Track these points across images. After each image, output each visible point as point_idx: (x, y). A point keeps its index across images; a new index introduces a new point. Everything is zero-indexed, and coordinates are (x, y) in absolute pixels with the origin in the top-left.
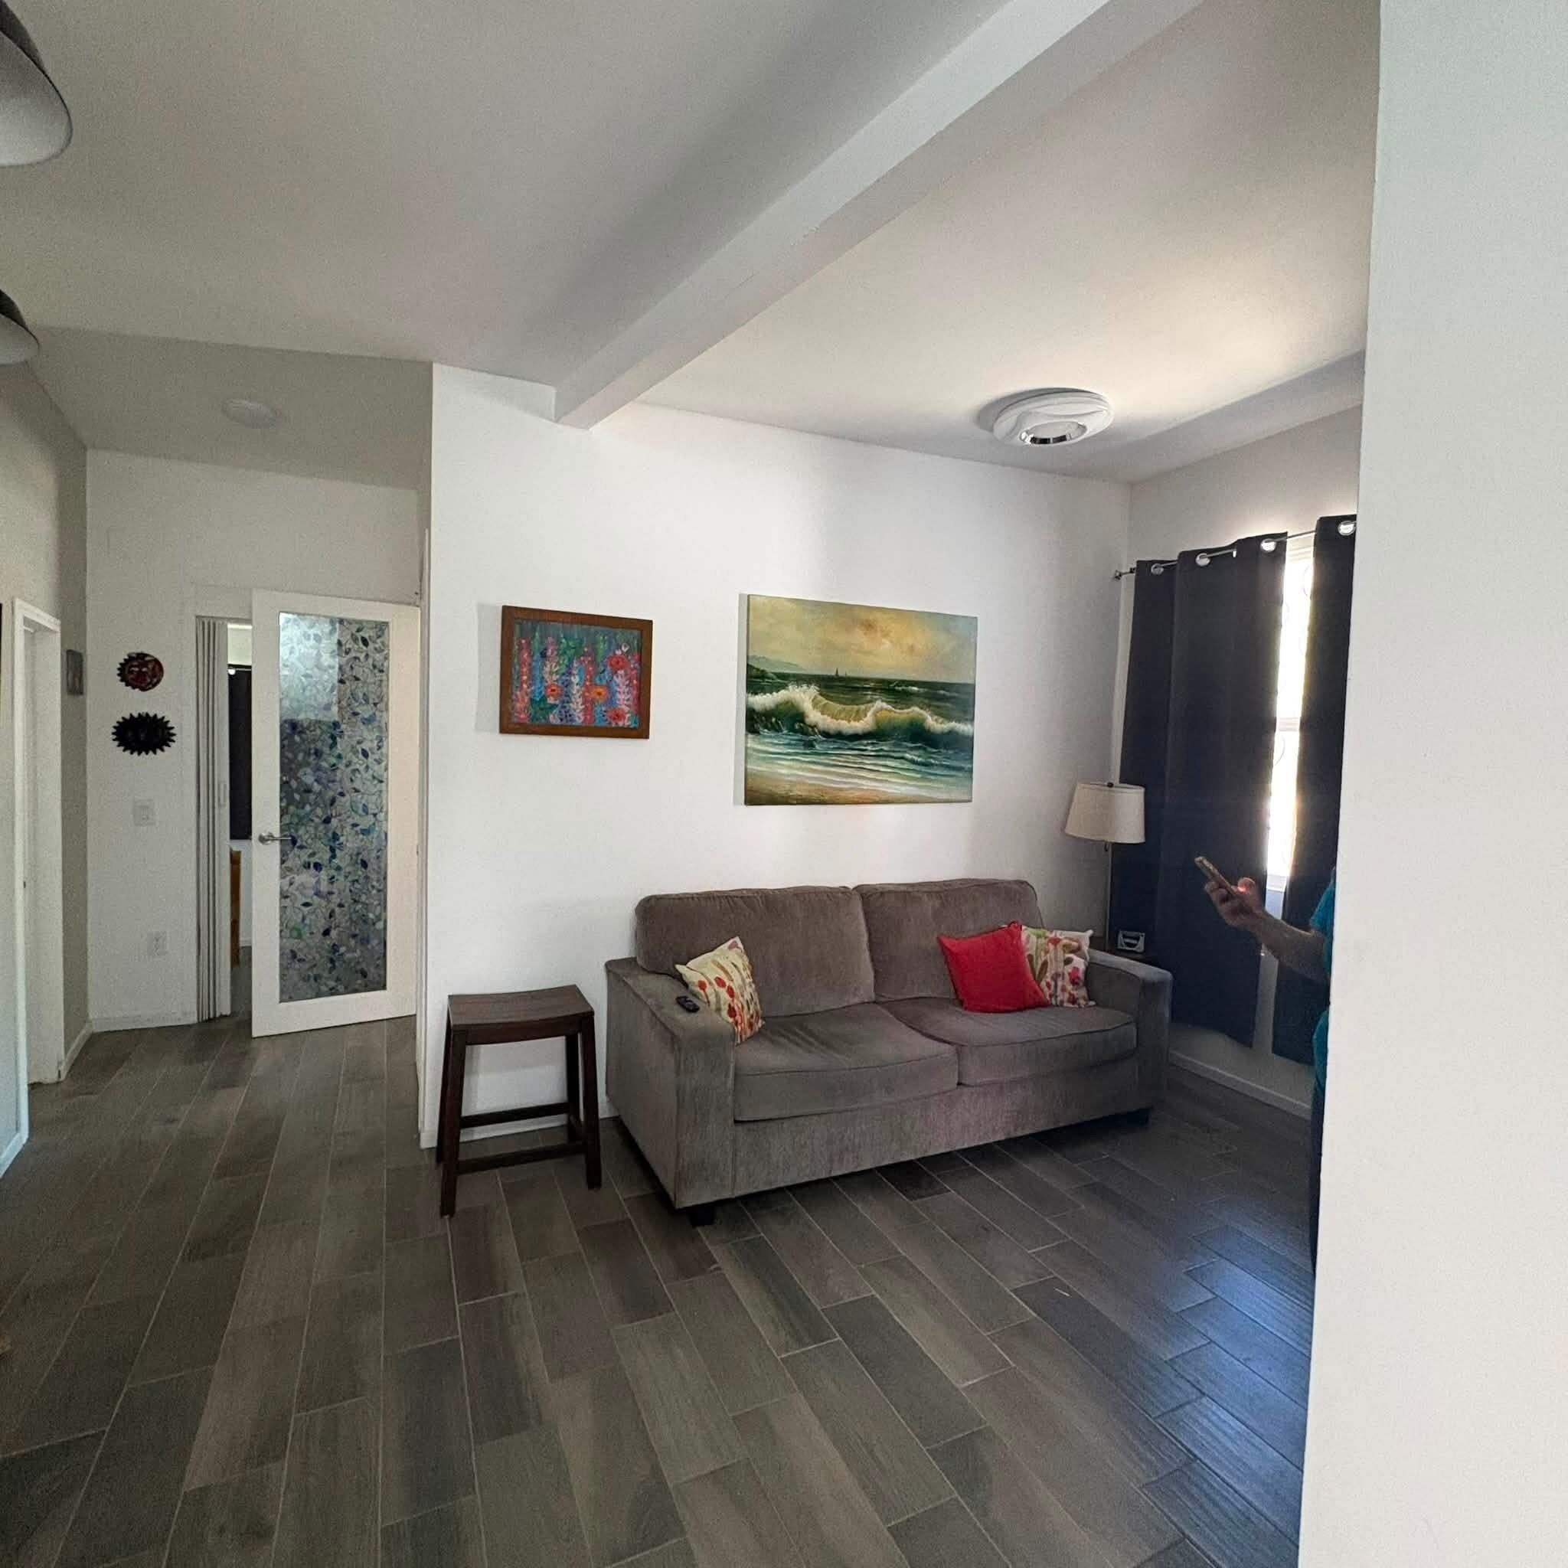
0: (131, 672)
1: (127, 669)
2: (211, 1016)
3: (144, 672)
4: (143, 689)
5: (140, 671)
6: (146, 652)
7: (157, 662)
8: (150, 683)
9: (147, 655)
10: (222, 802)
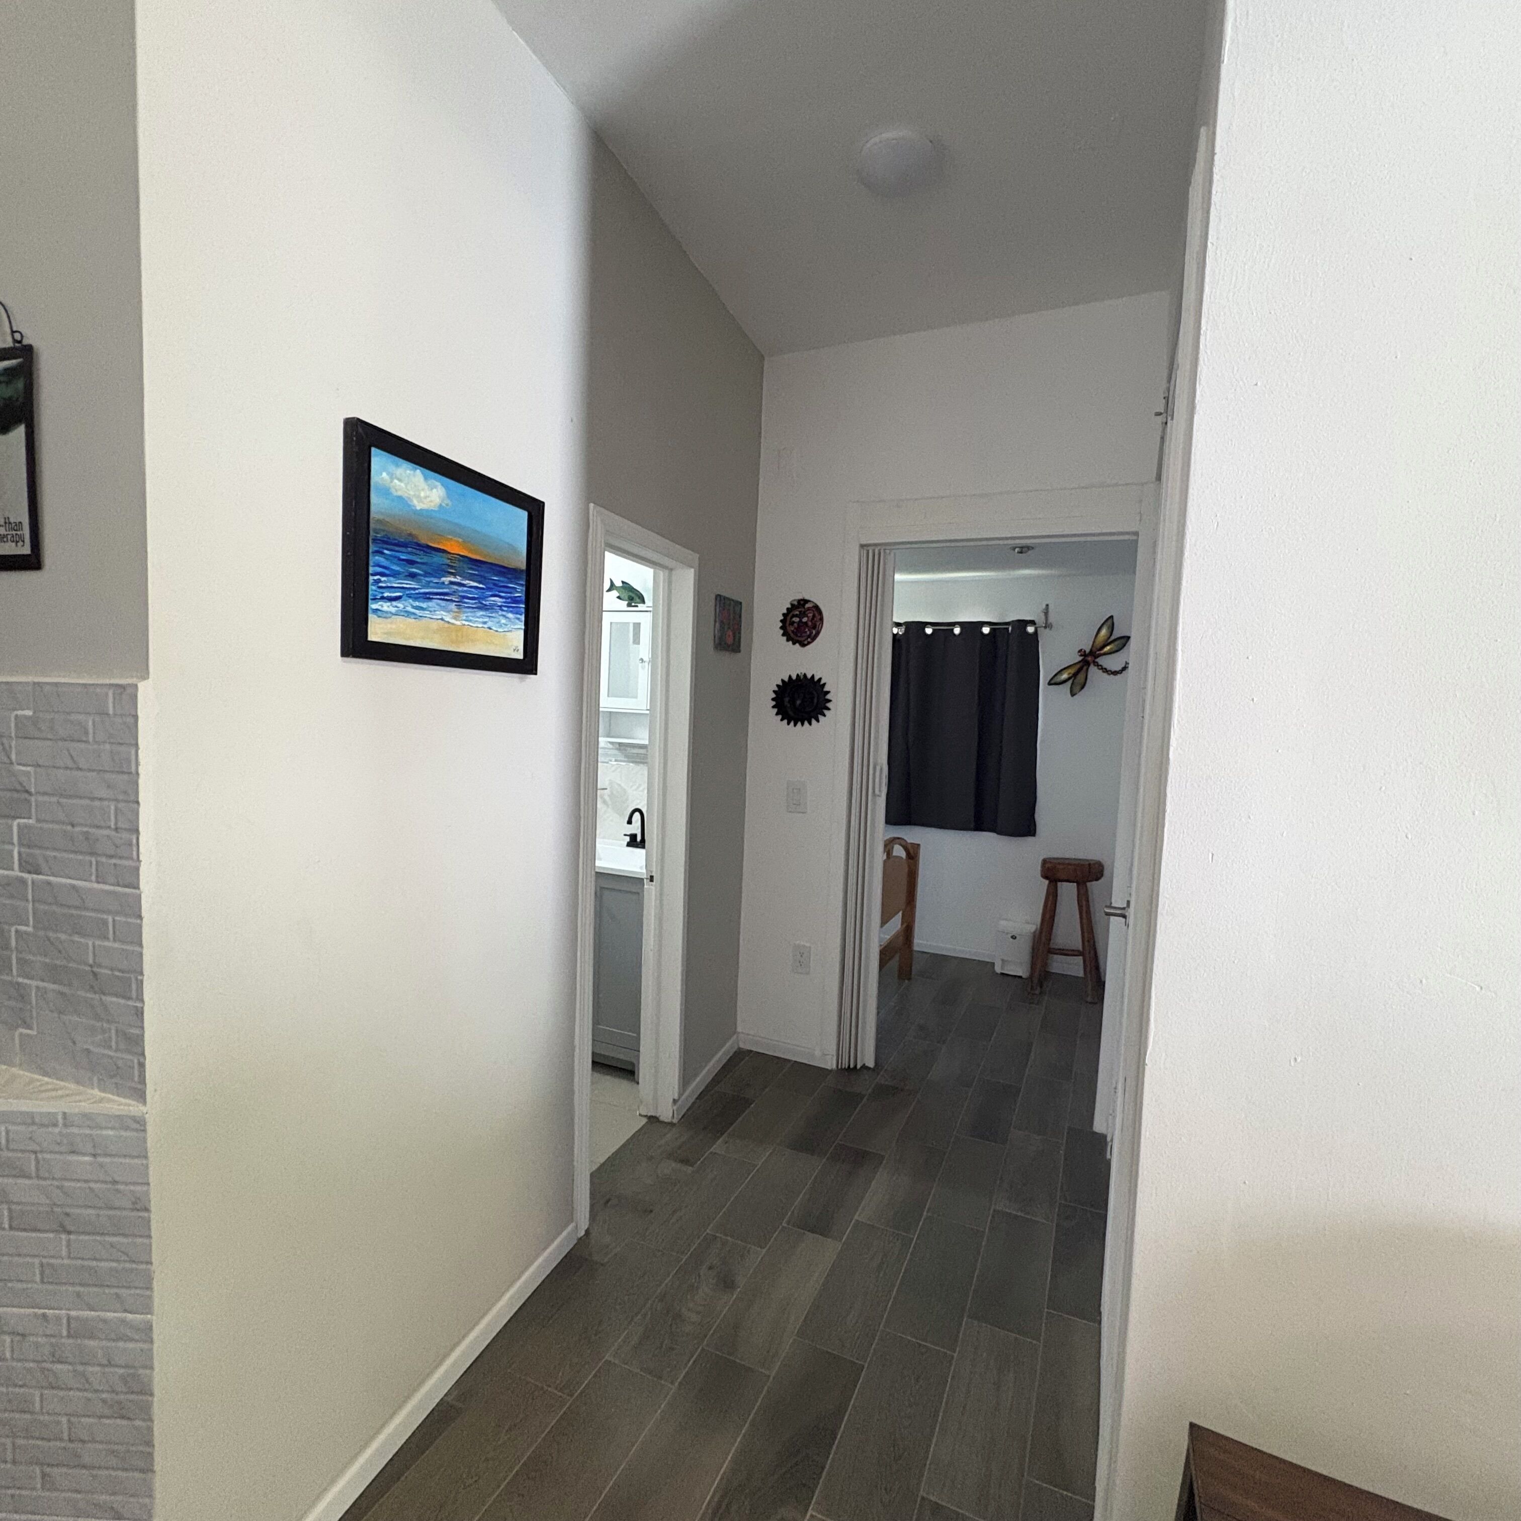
0: (792, 623)
1: (789, 618)
2: (852, 1066)
3: (806, 623)
4: (803, 645)
5: (801, 621)
6: (807, 598)
7: (817, 608)
8: (809, 636)
9: (806, 601)
10: (877, 792)
